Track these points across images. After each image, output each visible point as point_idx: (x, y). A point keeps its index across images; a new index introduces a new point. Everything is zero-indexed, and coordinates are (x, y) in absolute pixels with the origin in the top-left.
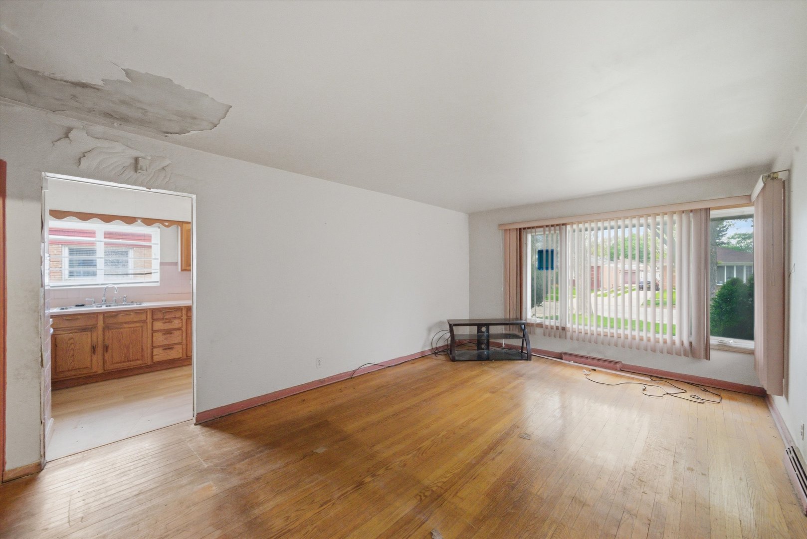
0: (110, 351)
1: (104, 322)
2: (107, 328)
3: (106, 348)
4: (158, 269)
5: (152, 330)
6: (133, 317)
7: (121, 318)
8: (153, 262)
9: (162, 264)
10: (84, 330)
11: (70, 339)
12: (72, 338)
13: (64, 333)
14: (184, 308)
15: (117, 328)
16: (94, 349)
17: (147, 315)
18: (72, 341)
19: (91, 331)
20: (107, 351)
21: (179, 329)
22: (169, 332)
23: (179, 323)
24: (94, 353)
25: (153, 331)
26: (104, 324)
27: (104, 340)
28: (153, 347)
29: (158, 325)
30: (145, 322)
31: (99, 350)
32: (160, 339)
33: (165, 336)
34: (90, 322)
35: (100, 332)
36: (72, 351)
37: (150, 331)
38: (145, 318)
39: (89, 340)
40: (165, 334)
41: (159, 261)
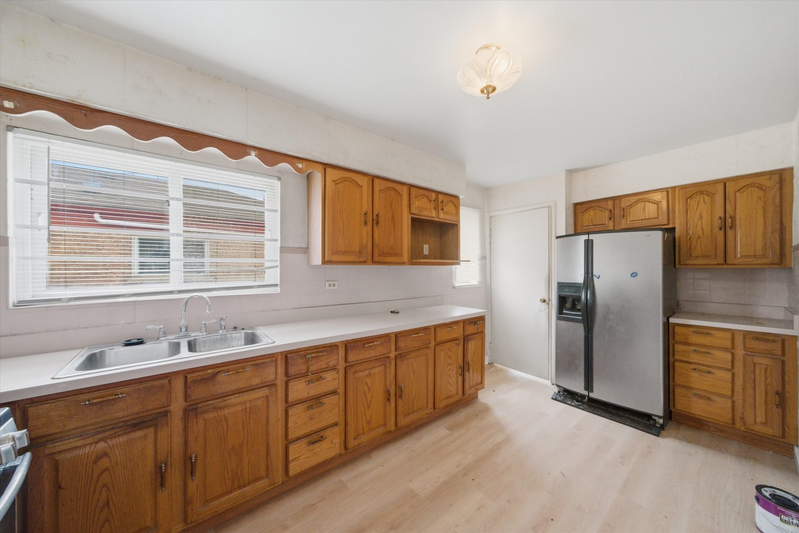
0: (199, 471)
1: (186, 396)
2: (191, 411)
3: (190, 466)
4: (276, 261)
5: (286, 401)
6: (251, 378)
7: (225, 383)
8: (268, 246)
9: (283, 250)
10: (137, 424)
11: (98, 458)
12: (106, 454)
13: (79, 443)
14: (340, 346)
15: (216, 409)
16: (160, 477)
17: (276, 366)
18: (104, 463)
19: (156, 426)
20: (192, 473)
21: (334, 392)
22: (315, 401)
23: (334, 379)
24: (162, 485)
25: (289, 405)
26: (186, 401)
27: (186, 443)
28: (288, 442)
29: (299, 389)
30: (272, 385)
31: (175, 478)
32: (300, 422)
33: (311, 412)
34: (154, 403)
35: (176, 421)
36: (104, 490)
37: (281, 406)
38: (272, 377)
39: (150, 452)
40: (310, 408)
41: (278, 244)
